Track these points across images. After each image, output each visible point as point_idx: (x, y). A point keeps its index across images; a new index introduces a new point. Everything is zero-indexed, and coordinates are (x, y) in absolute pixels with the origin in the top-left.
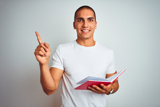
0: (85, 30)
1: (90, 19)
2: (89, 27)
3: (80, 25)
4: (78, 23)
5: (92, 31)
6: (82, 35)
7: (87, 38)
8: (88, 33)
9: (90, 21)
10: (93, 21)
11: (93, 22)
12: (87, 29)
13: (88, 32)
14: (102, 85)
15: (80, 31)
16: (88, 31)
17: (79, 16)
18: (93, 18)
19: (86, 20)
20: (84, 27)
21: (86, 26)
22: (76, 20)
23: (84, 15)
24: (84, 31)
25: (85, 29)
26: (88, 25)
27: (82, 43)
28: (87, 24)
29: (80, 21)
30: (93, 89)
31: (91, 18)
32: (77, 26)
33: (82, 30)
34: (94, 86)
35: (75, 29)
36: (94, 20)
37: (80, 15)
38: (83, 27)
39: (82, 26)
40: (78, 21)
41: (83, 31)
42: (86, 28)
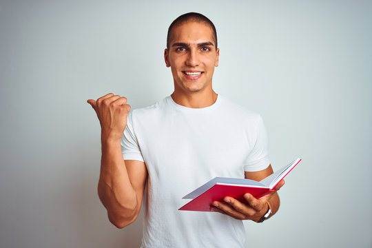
0: (191, 72)
1: (203, 47)
2: (201, 65)
3: (180, 60)
4: (176, 54)
5: (208, 74)
6: (185, 84)
7: (197, 91)
8: (200, 79)
9: (204, 49)
10: (210, 50)
11: (210, 53)
12: (196, 69)
13: (199, 76)
14: (248, 195)
15: (180, 74)
16: (199, 73)
17: (179, 39)
18: (211, 44)
19: (194, 50)
20: (190, 66)
21: (194, 62)
22: (171, 48)
23: (189, 37)
24: (189, 73)
25: (192, 69)
26: (199, 61)
27: (185, 101)
28: (198, 58)
29: (181, 50)
30: (226, 208)
31: (206, 44)
32: (173, 61)
33: (184, 72)
34: (228, 199)
35: (168, 66)
36: (213, 48)
37: (180, 37)
38: (188, 65)
39: (185, 63)
40: (176, 50)
41: (187, 73)
42: (194, 67)
